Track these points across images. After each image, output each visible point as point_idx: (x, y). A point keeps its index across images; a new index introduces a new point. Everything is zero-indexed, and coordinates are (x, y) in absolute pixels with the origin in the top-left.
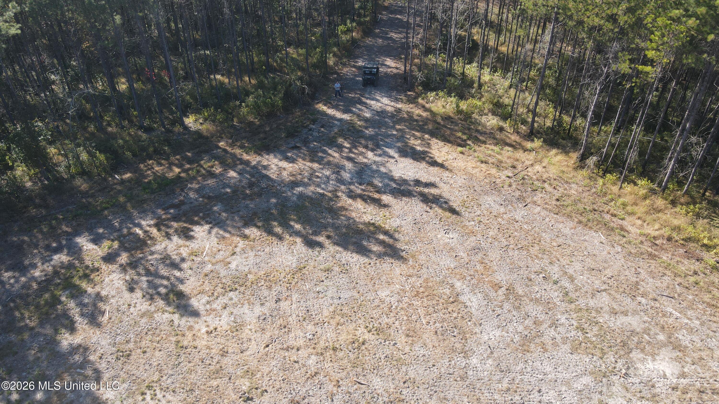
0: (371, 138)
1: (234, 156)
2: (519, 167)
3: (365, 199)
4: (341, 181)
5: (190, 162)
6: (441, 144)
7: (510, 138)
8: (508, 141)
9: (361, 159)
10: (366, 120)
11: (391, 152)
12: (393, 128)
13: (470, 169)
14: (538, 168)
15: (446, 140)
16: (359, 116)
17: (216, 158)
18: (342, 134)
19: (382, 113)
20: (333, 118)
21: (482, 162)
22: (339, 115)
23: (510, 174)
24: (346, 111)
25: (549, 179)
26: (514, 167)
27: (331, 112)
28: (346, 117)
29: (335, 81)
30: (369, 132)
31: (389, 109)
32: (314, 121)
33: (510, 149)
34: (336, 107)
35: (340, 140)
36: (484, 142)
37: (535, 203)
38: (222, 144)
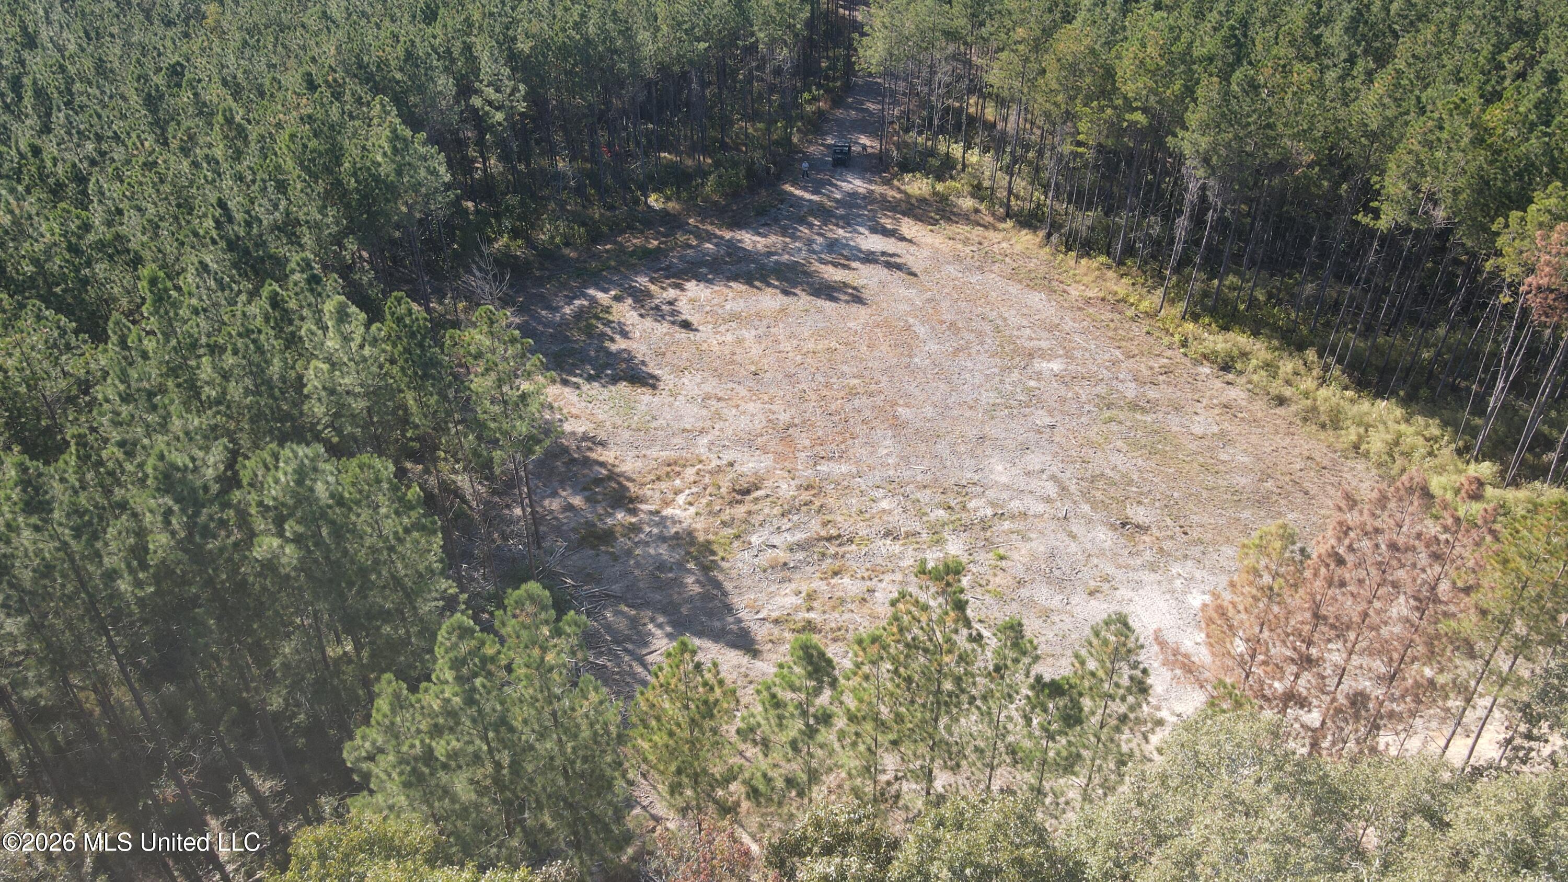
0: (842, 217)
1: (707, 231)
2: (986, 245)
3: (835, 265)
4: (814, 252)
5: (664, 235)
6: (912, 222)
8: (981, 222)
9: (830, 235)
10: (837, 201)
11: (861, 229)
12: (865, 208)
14: (1004, 245)
15: (918, 218)
16: (829, 197)
17: (691, 232)
18: (812, 212)
19: (854, 195)
20: (801, 198)
22: (807, 196)
24: (814, 192)
25: (1013, 254)
27: (798, 193)
28: (815, 198)
29: (801, 160)
30: (840, 212)
31: (861, 190)
32: (782, 201)
34: (805, 189)
35: (811, 219)
38: (691, 221)
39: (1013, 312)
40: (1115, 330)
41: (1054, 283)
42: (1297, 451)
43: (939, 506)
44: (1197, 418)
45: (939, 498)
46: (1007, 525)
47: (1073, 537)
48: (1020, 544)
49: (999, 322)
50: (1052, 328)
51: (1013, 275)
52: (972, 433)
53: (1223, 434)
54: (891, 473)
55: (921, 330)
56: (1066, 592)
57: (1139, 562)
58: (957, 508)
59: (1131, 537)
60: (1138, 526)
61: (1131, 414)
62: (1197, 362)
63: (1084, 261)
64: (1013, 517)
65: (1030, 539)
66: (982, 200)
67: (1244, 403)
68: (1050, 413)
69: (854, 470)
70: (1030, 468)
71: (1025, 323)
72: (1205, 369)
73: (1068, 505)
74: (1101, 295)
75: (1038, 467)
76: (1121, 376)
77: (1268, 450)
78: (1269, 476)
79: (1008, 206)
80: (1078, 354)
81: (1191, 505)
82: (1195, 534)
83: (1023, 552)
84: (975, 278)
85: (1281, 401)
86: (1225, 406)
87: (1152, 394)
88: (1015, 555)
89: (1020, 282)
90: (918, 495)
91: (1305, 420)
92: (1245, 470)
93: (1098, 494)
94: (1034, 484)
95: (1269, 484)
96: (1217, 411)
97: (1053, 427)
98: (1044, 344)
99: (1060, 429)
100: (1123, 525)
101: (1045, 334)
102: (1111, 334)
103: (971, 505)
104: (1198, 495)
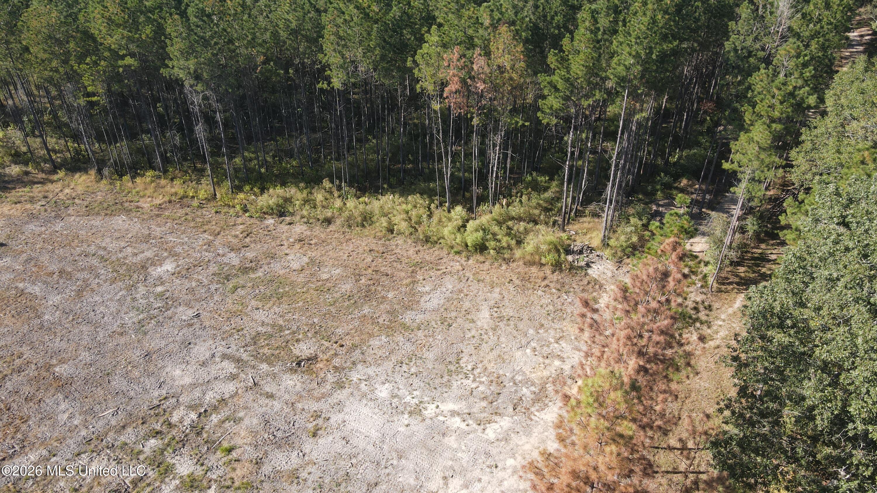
2: (51, 196)
7: (37, 178)
8: (36, 180)
13: (7, 212)
14: (67, 191)
21: (16, 203)
23: (44, 203)
25: (78, 195)
26: (45, 197)
33: (39, 185)
36: (15, 188)
37: (69, 215)
39: (108, 240)
40: (193, 220)
41: (126, 204)
42: (361, 250)
43: (147, 438)
44: (289, 258)
45: (143, 430)
46: (215, 418)
47: (271, 396)
48: (236, 428)
49: (101, 253)
50: (147, 239)
51: (89, 211)
52: (136, 355)
53: (312, 261)
54: (84, 433)
55: (37, 289)
56: (296, 445)
57: (328, 387)
58: (165, 429)
59: (310, 372)
60: (309, 359)
61: (246, 277)
62: (262, 219)
63: (138, 180)
64: (215, 408)
65: (241, 419)
66: (26, 164)
67: (309, 233)
68: (188, 305)
69: (45, 453)
70: (202, 359)
71: (123, 244)
72: (270, 221)
73: (251, 373)
74: (167, 198)
75: (208, 355)
76: (221, 252)
77: (345, 257)
78: (360, 275)
79: (53, 161)
80: (179, 249)
81: (330, 323)
82: (348, 343)
83: (243, 434)
84: (59, 226)
85: (328, 221)
86: (300, 241)
87: (250, 255)
88: (238, 441)
89: (98, 214)
90: (122, 438)
91: (350, 226)
92: (343, 278)
93: (266, 350)
94: (213, 370)
95: (363, 281)
96: (297, 246)
97: (198, 315)
98: (149, 254)
99: (204, 315)
100: (299, 364)
101: (144, 246)
102: (192, 224)
103: (174, 419)
104: (330, 313)
